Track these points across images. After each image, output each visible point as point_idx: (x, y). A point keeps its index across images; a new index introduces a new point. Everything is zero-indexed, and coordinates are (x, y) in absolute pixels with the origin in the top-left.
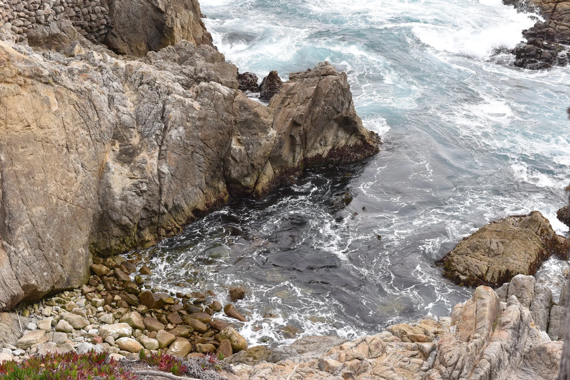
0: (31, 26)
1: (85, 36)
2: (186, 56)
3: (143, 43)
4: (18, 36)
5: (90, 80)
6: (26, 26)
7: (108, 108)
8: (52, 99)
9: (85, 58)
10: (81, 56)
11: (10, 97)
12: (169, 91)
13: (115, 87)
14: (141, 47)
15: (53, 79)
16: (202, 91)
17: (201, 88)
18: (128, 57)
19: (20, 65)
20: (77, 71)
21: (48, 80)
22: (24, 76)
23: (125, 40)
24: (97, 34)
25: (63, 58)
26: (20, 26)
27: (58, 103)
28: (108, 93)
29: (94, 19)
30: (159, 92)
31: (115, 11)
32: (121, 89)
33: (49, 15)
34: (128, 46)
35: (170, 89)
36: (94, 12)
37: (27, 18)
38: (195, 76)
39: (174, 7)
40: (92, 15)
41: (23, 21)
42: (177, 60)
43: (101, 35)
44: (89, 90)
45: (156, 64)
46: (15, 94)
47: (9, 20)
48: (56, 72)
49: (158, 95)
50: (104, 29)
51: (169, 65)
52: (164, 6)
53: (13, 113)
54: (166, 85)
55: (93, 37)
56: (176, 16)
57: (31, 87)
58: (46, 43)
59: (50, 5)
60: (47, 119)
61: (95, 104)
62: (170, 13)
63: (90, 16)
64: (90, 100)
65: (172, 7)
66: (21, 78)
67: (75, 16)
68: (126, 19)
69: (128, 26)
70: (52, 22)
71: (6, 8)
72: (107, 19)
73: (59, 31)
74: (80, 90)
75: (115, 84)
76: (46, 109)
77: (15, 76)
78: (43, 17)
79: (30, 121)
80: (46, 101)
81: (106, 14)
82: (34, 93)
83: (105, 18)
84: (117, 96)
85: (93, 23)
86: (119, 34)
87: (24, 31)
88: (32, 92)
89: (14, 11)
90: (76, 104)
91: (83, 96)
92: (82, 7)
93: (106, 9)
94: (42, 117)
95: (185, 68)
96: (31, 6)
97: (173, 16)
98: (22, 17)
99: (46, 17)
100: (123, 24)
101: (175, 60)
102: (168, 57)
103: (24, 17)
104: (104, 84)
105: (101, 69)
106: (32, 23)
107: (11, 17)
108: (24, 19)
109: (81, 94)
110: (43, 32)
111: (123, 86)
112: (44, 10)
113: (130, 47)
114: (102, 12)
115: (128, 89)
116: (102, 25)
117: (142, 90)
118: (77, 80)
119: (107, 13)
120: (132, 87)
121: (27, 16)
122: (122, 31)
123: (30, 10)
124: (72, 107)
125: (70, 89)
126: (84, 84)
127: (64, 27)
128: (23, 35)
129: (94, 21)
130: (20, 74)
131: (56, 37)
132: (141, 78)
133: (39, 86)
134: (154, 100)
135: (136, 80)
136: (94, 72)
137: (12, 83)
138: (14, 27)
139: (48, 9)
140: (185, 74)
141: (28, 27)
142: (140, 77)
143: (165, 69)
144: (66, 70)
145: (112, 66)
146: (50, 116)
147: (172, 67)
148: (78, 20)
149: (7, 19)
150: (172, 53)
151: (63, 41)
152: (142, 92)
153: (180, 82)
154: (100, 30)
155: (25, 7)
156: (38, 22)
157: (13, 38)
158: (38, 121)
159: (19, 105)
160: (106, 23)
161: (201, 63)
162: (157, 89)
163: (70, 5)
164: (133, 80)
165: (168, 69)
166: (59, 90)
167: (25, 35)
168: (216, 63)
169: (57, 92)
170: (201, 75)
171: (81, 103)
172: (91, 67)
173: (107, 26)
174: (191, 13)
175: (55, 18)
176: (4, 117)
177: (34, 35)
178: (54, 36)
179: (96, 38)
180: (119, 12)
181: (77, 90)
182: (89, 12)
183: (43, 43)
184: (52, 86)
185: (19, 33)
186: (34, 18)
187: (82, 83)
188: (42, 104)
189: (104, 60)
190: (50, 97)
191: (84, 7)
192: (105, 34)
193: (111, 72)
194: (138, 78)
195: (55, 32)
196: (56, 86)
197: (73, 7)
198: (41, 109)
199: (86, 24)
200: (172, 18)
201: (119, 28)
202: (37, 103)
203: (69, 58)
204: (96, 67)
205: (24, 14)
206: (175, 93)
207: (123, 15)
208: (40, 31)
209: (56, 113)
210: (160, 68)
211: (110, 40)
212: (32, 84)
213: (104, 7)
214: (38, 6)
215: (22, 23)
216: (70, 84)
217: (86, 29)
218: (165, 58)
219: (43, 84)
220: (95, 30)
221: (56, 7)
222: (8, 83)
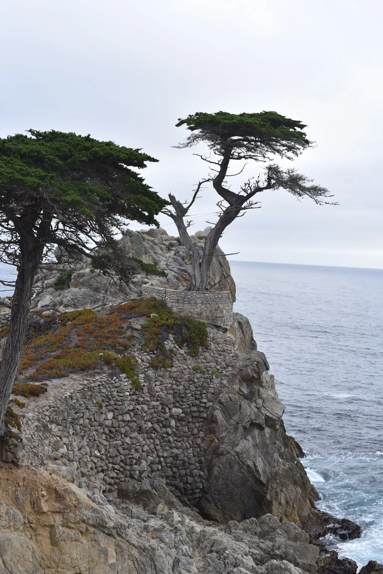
0: (124, 479)
1: (177, 497)
2: (268, 531)
3: (238, 513)
4: (108, 486)
5: (158, 540)
6: (119, 479)
7: (171, 570)
8: (112, 551)
9: (166, 518)
10: (162, 515)
11: (68, 542)
12: (236, 563)
13: (184, 550)
14: (235, 516)
15: (117, 531)
16: (272, 569)
17: (272, 565)
18: (213, 524)
19: (86, 512)
20: (152, 529)
21: (111, 532)
22: (88, 524)
23: (219, 507)
24: (190, 497)
25: (144, 514)
26: (112, 478)
27: (117, 556)
28: (175, 555)
29: (190, 482)
30: (226, 563)
31: (213, 477)
32: (190, 554)
33: (144, 471)
34: (222, 513)
35: (238, 561)
36: (191, 475)
37: (121, 471)
38: (271, 553)
39: (281, 481)
40: (189, 478)
41: (117, 473)
42: (258, 533)
43: (194, 498)
44: (153, 549)
45: (234, 534)
46: (74, 540)
47: (103, 471)
48: (121, 525)
49: (223, 566)
50: (199, 492)
51: (247, 538)
52: (266, 478)
53: (67, 558)
54: (235, 556)
55: (186, 499)
56: (281, 491)
57: (92, 535)
58: (135, 497)
59: (147, 463)
60: (101, 570)
61: (157, 563)
62: (275, 486)
63: (187, 478)
64: (152, 559)
65: (278, 481)
66: (84, 525)
67: (172, 476)
68: (224, 486)
69: (225, 493)
70: (145, 479)
71: (102, 459)
72: (203, 484)
73: (150, 488)
74: (143, 547)
75: (185, 548)
76: (102, 560)
77: (78, 523)
78: (137, 472)
79: (82, 569)
80: (104, 552)
81: (204, 479)
82: (93, 542)
83: (201, 482)
84: (183, 559)
85: (189, 485)
86: (214, 499)
87: (115, 483)
88: (92, 541)
89: (109, 463)
90: (135, 560)
91: (145, 554)
92: (181, 468)
93: (204, 474)
94: (96, 568)
95: (263, 543)
96: (128, 460)
97: (278, 490)
98: (116, 470)
99: (141, 473)
100: (219, 491)
101: (255, 533)
102: (250, 529)
103: (119, 470)
104: (175, 546)
105: (176, 530)
106: (125, 477)
107: (105, 468)
108: (118, 471)
109: (144, 551)
110: (134, 487)
111: (194, 550)
112: (140, 466)
113: (224, 514)
114: (200, 476)
115: (197, 554)
116: (197, 488)
117: (210, 558)
118: (145, 537)
119: (205, 477)
120: (201, 554)
121: (122, 469)
122: (217, 497)
123: (126, 464)
124: (131, 563)
125: (134, 545)
126: (150, 542)
127: (156, 485)
128: (114, 487)
129: (190, 484)
130: (84, 521)
131: (145, 493)
132: (212, 546)
133: (101, 537)
134: (219, 570)
135: (207, 547)
136: (168, 532)
137: (73, 528)
138: (106, 478)
139: (143, 466)
140: (261, 548)
141: (121, 479)
142: (211, 544)
143: (242, 540)
144: (142, 526)
145: (188, 529)
146: (105, 568)
147: (249, 539)
148: (173, 481)
149: (100, 469)
150: (254, 525)
151: (152, 498)
152: (209, 560)
153: (254, 556)
154: (195, 493)
155: (122, 461)
156: (132, 477)
157: (100, 487)
158: (91, 570)
159: (75, 551)
160: (201, 487)
161: (281, 540)
162: (225, 559)
163: (169, 465)
164: (204, 546)
165: (245, 541)
166: (121, 544)
167: (116, 487)
168: (298, 542)
169: (118, 546)
170: (278, 552)
171: (141, 560)
172: (167, 527)
173: (202, 490)
174: (299, 490)
175: (150, 475)
176: (57, 560)
177: (124, 488)
178: (144, 492)
179: (189, 500)
180: (217, 479)
181: (140, 547)
182: (186, 474)
183: (132, 497)
184: (115, 538)
185: (110, 484)
186: (128, 473)
187: (148, 541)
188: (98, 554)
189: (182, 522)
190: (109, 549)
191: (182, 469)
192: (200, 498)
193: (185, 535)
194: (209, 545)
195: (146, 489)
196: (119, 539)
197: (171, 467)
198: (97, 559)
199: (182, 485)
200: (277, 492)
201: (215, 494)
202: (94, 553)
203: (150, 515)
204: (172, 528)
205: (119, 467)
206: (242, 567)
207: (221, 482)
208: (131, 485)
209: (112, 565)
210: (238, 539)
211: (203, 504)
212: (94, 533)
213: (203, 471)
214: (134, 461)
215: (115, 475)
216: (135, 540)
217: (180, 490)
218: (245, 530)
219: (105, 535)
220: (190, 492)
221: (152, 465)
222: (70, 528)
